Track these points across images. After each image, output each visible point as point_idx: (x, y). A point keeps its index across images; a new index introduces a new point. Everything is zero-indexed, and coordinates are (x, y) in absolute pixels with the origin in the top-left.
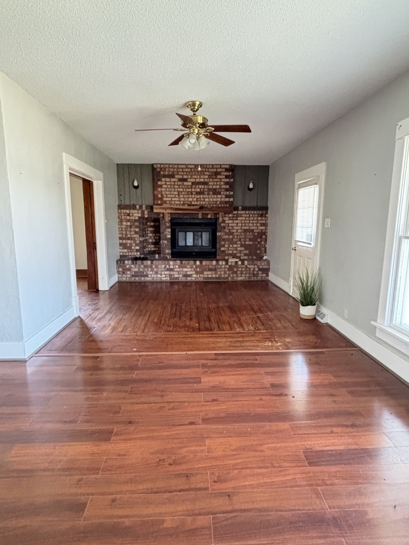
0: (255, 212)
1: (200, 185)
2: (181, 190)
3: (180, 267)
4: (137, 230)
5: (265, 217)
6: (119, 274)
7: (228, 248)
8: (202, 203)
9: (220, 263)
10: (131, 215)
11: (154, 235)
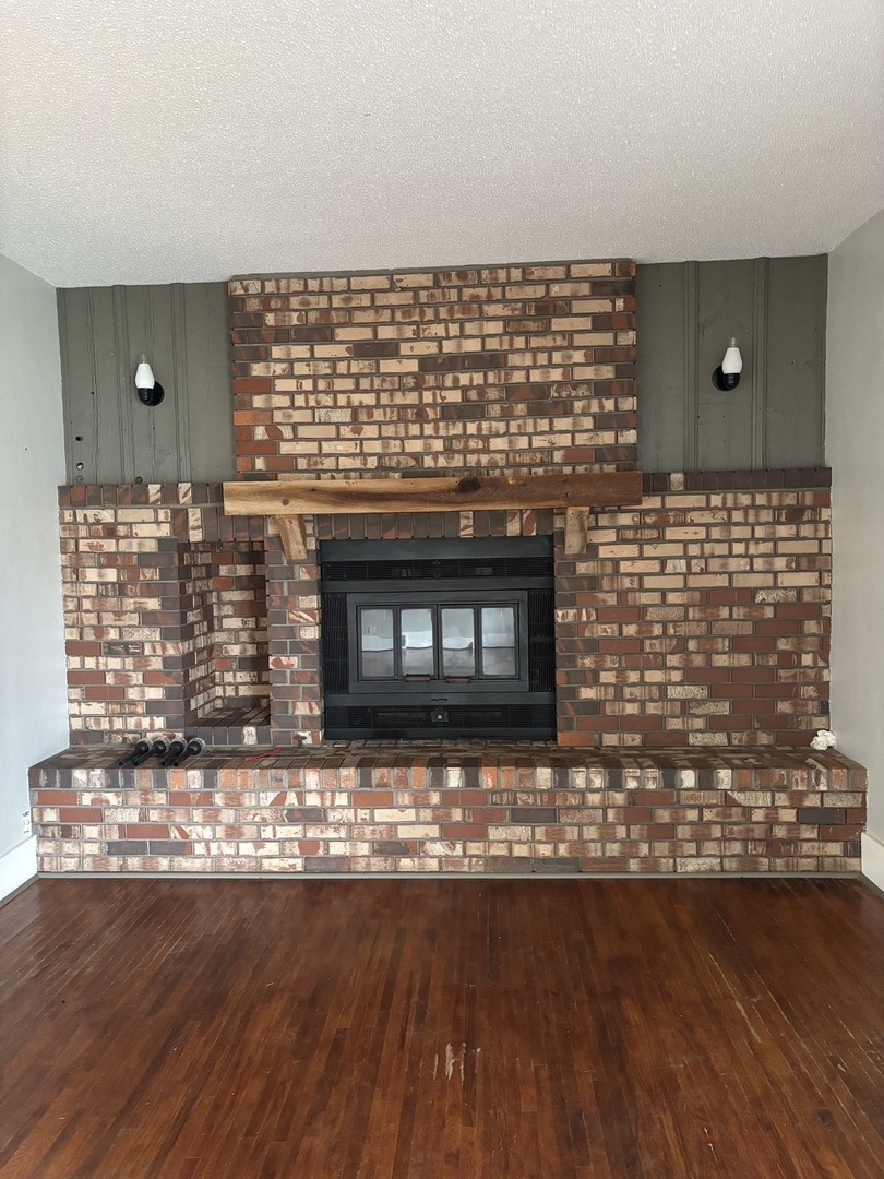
0: (761, 499)
1: (464, 369)
2: (369, 399)
3: (357, 801)
4: (153, 604)
5: (815, 521)
6: (42, 838)
7: (619, 687)
8: (472, 459)
9: (579, 778)
10: (122, 530)
11: (251, 623)
